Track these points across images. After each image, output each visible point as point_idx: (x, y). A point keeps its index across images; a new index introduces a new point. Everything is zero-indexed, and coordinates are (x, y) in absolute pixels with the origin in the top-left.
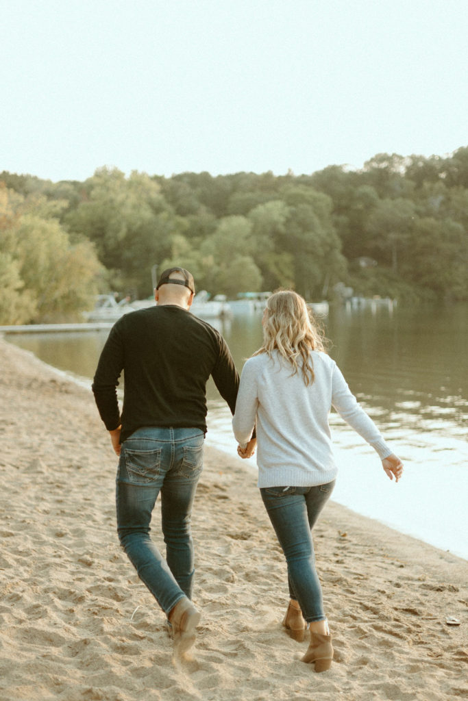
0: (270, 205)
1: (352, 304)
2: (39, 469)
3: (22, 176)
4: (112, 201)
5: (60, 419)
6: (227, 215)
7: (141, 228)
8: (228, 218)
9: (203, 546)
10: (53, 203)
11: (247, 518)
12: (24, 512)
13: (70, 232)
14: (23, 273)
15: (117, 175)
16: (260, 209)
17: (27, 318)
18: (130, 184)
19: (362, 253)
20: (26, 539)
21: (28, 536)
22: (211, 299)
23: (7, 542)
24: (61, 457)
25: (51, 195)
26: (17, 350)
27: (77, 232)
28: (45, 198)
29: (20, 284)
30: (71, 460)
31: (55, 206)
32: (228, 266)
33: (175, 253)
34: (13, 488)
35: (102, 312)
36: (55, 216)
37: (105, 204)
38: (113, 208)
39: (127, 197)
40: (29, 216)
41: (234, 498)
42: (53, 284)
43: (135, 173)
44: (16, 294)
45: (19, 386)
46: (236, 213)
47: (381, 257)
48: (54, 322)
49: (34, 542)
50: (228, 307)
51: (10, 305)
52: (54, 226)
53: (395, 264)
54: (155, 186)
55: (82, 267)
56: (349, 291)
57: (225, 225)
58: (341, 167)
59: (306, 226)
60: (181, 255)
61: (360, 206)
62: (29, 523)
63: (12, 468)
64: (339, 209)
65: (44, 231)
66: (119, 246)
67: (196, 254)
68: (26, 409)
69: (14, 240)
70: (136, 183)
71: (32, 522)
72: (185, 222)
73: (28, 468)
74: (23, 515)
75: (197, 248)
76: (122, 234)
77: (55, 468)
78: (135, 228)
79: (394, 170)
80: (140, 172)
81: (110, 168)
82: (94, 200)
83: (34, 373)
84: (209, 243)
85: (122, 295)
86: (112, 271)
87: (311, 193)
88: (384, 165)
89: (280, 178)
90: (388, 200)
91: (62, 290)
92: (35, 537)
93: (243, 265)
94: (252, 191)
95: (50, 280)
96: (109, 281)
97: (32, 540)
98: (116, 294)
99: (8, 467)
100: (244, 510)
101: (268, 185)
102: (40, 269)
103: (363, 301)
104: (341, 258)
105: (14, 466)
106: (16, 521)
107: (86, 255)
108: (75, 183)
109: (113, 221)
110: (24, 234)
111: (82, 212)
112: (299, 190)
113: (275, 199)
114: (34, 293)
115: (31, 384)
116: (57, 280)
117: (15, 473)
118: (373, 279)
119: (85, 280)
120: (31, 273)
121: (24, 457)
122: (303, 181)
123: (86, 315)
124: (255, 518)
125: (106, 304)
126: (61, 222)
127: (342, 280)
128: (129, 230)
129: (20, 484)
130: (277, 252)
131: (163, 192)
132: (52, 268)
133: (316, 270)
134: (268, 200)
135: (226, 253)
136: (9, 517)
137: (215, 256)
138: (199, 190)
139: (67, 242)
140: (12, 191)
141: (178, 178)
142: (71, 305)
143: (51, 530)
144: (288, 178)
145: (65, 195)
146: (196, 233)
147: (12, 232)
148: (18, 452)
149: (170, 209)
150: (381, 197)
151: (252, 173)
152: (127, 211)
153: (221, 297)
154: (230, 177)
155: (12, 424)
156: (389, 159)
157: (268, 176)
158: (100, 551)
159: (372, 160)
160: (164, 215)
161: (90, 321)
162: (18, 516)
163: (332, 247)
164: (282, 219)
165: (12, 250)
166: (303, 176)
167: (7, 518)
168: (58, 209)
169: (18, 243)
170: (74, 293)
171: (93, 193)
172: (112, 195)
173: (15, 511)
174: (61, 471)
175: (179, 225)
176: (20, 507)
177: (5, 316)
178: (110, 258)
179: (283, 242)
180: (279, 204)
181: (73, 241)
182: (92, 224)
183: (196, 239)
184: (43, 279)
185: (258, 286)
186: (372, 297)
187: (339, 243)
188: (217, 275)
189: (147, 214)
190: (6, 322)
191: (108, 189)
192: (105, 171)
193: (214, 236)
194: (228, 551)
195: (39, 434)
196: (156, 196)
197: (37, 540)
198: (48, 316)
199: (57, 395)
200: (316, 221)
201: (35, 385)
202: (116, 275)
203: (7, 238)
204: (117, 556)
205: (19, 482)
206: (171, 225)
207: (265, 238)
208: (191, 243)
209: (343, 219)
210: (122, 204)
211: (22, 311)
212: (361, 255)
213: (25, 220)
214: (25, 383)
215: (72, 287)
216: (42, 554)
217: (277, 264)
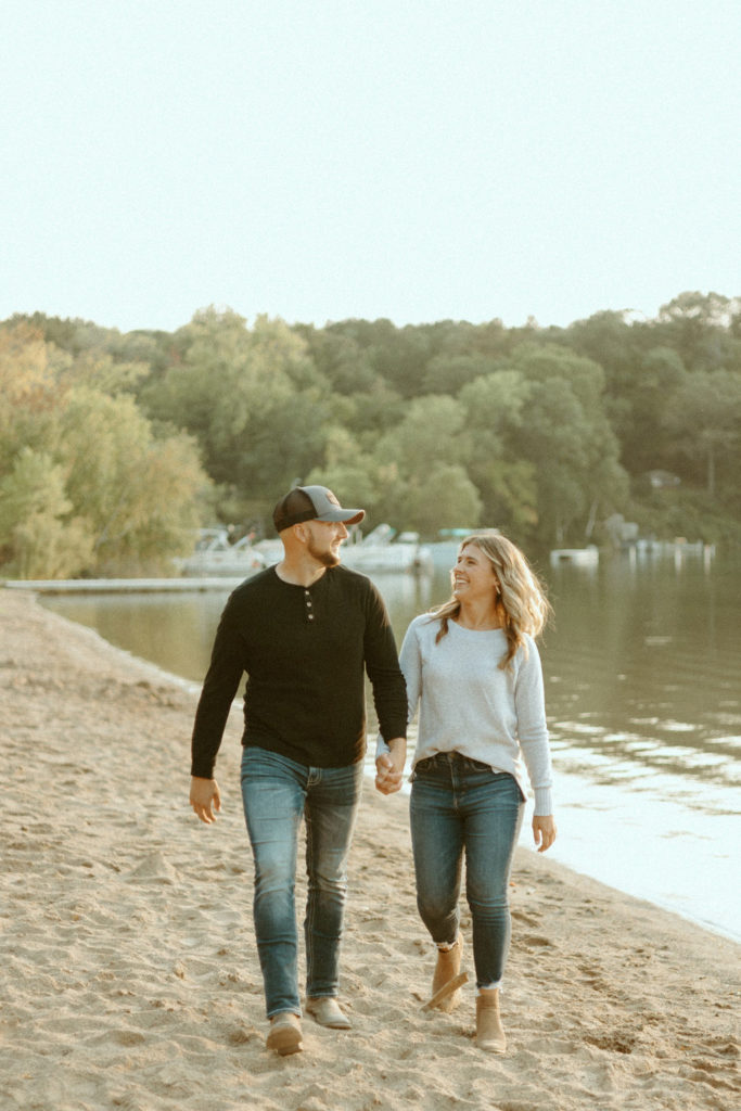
0: (497, 377)
1: (637, 551)
2: (161, 875)
3: (68, 321)
4: (223, 366)
5: (173, 762)
6: (423, 393)
7: (273, 413)
8: (424, 400)
9: (548, 1070)
10: (122, 368)
11: (605, 993)
12: (152, 979)
13: (150, 417)
14: (70, 488)
15: (232, 323)
16: (481, 384)
17: (76, 566)
18: (255, 339)
19: (654, 463)
20: (171, 1051)
21: (176, 1044)
22: (395, 540)
23: (135, 1058)
24: (199, 847)
25: (119, 354)
26: (64, 623)
27: (164, 419)
28: (109, 359)
29: (66, 507)
30: (218, 853)
31: (126, 373)
32: (422, 483)
33: (332, 457)
34: (117, 917)
35: (209, 559)
36: (127, 389)
37: (211, 370)
38: (226, 378)
39: (250, 360)
40: (84, 389)
41: (561, 944)
42: (124, 507)
43: (262, 318)
44: (59, 524)
45: (84, 693)
46: (437, 392)
47: (688, 471)
48: (122, 576)
49: (190, 1059)
50: (426, 553)
51: (47, 544)
52: (127, 407)
53: (711, 483)
54: (300, 343)
55: (172, 480)
56: (631, 529)
57: (417, 410)
58: (619, 315)
59: (557, 416)
60: (341, 462)
61: (653, 382)
62: (171, 1010)
63: (107, 871)
64: (614, 388)
65: (108, 415)
66: (233, 444)
67: (368, 461)
68: (107, 742)
69: (56, 430)
70: (267, 335)
71: (176, 1007)
72: (350, 404)
73: (138, 872)
74: (152, 987)
75: (368, 449)
76: (240, 423)
77: (189, 869)
78: (261, 415)
79: (711, 321)
80: (272, 317)
81: (220, 310)
82: (192, 364)
83: (104, 669)
84: (390, 441)
85: (240, 530)
86: (222, 489)
87: (568, 358)
88: (694, 312)
89: (513, 331)
90: (701, 374)
91: (139, 517)
92: (191, 1045)
93: (448, 481)
94: (466, 353)
95: (117, 502)
96: (216, 504)
97: (184, 1054)
98: (232, 528)
99: (98, 869)
100: (593, 974)
101: (493, 344)
102: (101, 482)
103: (656, 546)
104: (618, 471)
105: (111, 866)
106: (140, 1001)
107: (182, 457)
108: (158, 335)
109: (225, 401)
110: (74, 420)
111: (172, 386)
112: (549, 353)
113: (505, 368)
114: (90, 523)
115: (104, 690)
116: (130, 501)
117: (114, 884)
118: (674, 509)
119: (180, 502)
120: (85, 488)
121: (123, 844)
122: (553, 336)
123: (179, 563)
124: (621, 992)
125: (214, 544)
126: (137, 402)
127: (619, 510)
128: (252, 417)
129: (130, 909)
130: (508, 459)
131: (311, 352)
132: (121, 480)
133: (575, 491)
134: (494, 370)
135: (419, 460)
136: (125, 992)
137: (401, 465)
138: (372, 350)
139: (148, 436)
140: (52, 345)
141: (336, 329)
142: (153, 544)
143: (218, 1027)
144: (528, 332)
145: (141, 355)
146: (368, 424)
147: (54, 417)
148: (109, 834)
149: (324, 381)
150: (689, 366)
151: (464, 323)
152: (249, 385)
153: (411, 536)
154: (426, 329)
155: (86, 771)
156: (704, 302)
157: (494, 328)
158: (338, 1084)
159: (674, 303)
160: (314, 392)
161: (185, 573)
162: (143, 991)
163: (603, 453)
164: (518, 403)
165: (53, 447)
166: (553, 328)
167: (121, 994)
168: (132, 378)
169: (64, 435)
170: (159, 524)
171: (191, 352)
172: (223, 355)
173: (135, 976)
174: (204, 879)
175: (338, 410)
176: (143, 967)
177: (39, 562)
178: (220, 465)
179: (518, 441)
180: (514, 376)
181: (157, 434)
182: (189, 405)
183: (368, 435)
184: (105, 498)
185: (475, 517)
186: (671, 538)
187: (615, 446)
188: (404, 497)
189: (284, 389)
190: (40, 574)
191: (216, 345)
192: (211, 314)
193: (400, 430)
194: (604, 1082)
195: (141, 795)
196: (299, 357)
197: (196, 1054)
198: (113, 563)
199: (156, 711)
200: (577, 407)
201: (112, 693)
202: (228, 495)
203: (44, 428)
204: (378, 1098)
205: (127, 903)
206: (325, 409)
207: (488, 434)
208: (359, 441)
209: (624, 404)
210: (241, 371)
211: (68, 554)
212: (652, 467)
213: (76, 395)
214: (94, 688)
215: (155, 514)
216: (216, 1091)
217: (506, 480)
